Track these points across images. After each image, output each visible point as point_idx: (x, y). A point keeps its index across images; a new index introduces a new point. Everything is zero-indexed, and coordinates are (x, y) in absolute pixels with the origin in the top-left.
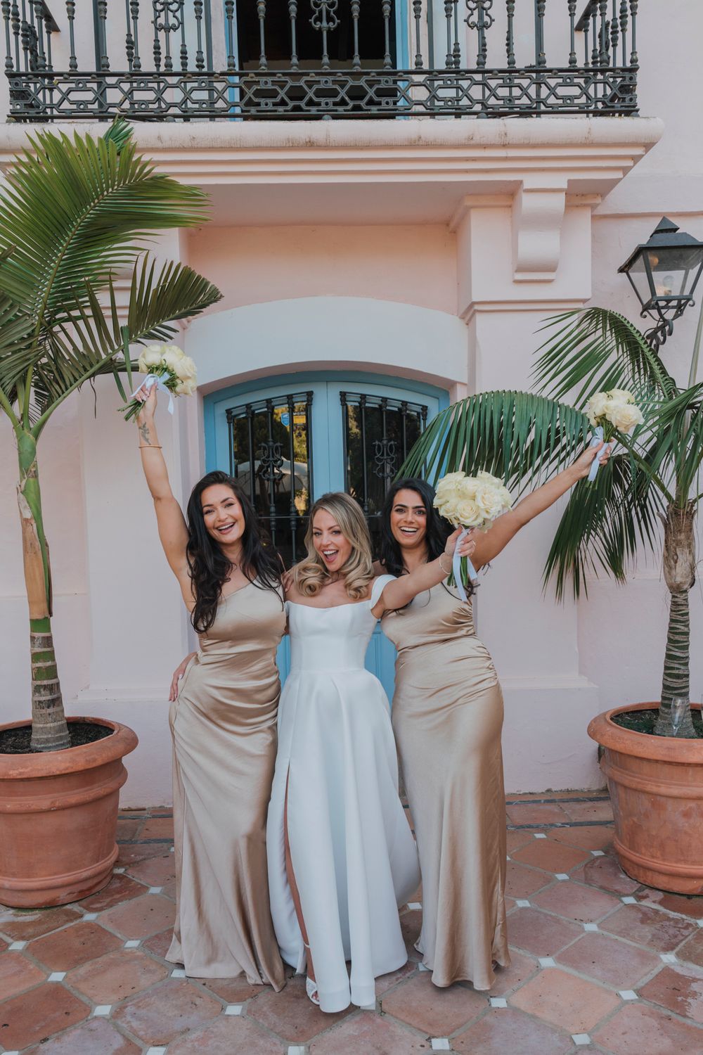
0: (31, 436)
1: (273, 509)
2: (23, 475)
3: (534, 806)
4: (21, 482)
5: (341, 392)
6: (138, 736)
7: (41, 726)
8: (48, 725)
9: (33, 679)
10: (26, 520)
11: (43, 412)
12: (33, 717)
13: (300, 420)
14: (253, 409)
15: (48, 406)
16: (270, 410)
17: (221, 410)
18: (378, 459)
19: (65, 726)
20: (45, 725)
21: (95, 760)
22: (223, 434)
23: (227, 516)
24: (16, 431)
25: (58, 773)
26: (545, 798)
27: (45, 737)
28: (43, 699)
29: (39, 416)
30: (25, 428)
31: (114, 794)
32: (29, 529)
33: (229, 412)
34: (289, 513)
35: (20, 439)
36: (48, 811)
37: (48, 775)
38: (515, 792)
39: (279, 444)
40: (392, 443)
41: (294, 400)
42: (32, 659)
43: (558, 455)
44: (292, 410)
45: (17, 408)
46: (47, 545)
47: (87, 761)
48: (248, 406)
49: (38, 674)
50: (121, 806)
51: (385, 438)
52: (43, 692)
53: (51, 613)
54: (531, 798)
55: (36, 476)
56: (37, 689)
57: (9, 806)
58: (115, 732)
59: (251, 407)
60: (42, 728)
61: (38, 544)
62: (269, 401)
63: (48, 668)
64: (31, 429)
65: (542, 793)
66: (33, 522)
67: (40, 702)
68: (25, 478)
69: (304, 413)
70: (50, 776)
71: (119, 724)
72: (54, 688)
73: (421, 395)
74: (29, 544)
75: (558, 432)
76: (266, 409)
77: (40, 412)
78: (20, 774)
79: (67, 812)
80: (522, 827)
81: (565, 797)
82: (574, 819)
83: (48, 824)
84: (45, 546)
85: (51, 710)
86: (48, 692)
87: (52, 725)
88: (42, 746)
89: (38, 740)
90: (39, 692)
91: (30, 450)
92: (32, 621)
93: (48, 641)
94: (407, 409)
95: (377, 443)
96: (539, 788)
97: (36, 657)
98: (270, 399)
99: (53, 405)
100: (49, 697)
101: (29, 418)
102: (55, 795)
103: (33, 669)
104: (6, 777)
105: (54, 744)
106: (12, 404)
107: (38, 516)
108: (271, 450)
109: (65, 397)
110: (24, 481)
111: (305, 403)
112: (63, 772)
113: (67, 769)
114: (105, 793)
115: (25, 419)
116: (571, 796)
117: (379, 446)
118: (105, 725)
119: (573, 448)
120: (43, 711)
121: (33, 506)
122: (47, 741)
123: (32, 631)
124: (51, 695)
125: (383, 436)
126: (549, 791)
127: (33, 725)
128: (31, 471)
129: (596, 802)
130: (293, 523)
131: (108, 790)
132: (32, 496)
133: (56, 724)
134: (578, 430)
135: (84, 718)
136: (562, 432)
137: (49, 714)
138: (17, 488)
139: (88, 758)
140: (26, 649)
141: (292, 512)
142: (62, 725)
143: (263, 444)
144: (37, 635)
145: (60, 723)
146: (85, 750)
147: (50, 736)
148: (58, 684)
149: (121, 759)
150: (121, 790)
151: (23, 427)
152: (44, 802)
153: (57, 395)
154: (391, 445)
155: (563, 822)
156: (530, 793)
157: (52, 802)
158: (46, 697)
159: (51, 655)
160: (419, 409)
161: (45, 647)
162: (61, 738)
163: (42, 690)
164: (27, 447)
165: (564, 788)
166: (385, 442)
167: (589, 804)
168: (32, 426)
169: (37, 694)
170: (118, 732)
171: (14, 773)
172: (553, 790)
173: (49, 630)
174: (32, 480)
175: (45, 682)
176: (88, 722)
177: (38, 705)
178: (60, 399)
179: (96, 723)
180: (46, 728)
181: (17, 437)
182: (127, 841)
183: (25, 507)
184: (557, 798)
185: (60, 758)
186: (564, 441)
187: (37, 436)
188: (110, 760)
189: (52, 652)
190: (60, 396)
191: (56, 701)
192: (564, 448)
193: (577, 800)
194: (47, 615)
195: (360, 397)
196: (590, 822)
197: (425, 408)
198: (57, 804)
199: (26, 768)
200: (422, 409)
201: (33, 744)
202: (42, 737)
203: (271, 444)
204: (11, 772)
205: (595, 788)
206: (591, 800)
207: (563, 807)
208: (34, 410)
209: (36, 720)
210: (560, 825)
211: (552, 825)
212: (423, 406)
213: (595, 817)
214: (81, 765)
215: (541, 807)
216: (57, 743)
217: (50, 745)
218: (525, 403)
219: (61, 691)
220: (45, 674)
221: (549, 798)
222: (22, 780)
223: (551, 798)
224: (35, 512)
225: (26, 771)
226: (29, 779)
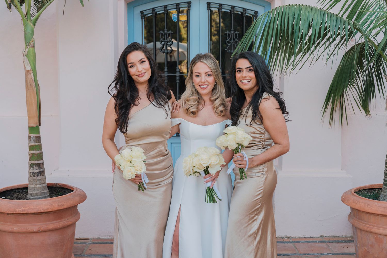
0: (32, 24)
1: (166, 70)
2: (27, 46)
3: (313, 244)
4: (25, 50)
5: (207, 2)
6: (86, 194)
7: (34, 186)
8: (37, 186)
9: (29, 160)
10: (28, 71)
11: (38, 11)
12: (29, 181)
13: (183, 18)
14: (156, 11)
15: (41, 8)
16: (166, 12)
17: (137, 11)
18: (228, 42)
19: (47, 187)
20: (36, 186)
21: (63, 205)
22: (138, 24)
23: (142, 69)
24: (23, 21)
25: (43, 211)
26: (319, 240)
27: (36, 192)
28: (34, 171)
29: (36, 14)
30: (28, 20)
31: (73, 225)
32: (29, 76)
33: (142, 12)
34: (175, 72)
35: (25, 26)
36: (37, 232)
37: (37, 212)
38: (302, 236)
39: (170, 32)
40: (237, 32)
41: (180, 6)
42: (29, 149)
43: (324, 43)
44: (179, 12)
45: (24, 8)
46: (39, 86)
47: (59, 205)
48: (153, 9)
49: (32, 157)
50: (76, 236)
51: (232, 29)
52: (35, 167)
53: (40, 124)
54: (311, 240)
55: (34, 47)
56: (31, 166)
57: (16, 229)
58: (74, 191)
59: (155, 10)
60: (34, 188)
61: (34, 85)
62: (165, 7)
63: (37, 154)
64: (31, 20)
65: (318, 237)
66: (31, 72)
67: (33, 173)
68: (27, 48)
69: (186, 14)
70: (39, 213)
71: (76, 188)
72: (41, 165)
73: (255, 5)
74: (29, 85)
75: (326, 29)
76: (163, 12)
77: (36, 11)
78: (22, 211)
79: (47, 233)
80: (304, 254)
81: (331, 239)
82: (335, 251)
83: (37, 239)
84: (37, 86)
85: (39, 178)
86: (38, 168)
87: (39, 186)
88: (34, 197)
89: (31, 194)
90: (33, 167)
91: (30, 32)
92: (29, 127)
93: (38, 139)
94: (246, 13)
95: (228, 32)
96: (316, 234)
97: (31, 148)
98: (166, 6)
99: (44, 7)
100: (38, 170)
101: (31, 15)
102: (41, 223)
103: (29, 155)
104: (14, 212)
105: (40, 197)
106: (21, 6)
107: (34, 69)
108: (166, 35)
109: (50, 3)
110: (27, 50)
111: (187, 8)
112: (46, 211)
113: (48, 209)
114: (68, 224)
115: (28, 14)
116: (335, 239)
117: (229, 34)
118: (68, 188)
119: (334, 40)
120: (35, 178)
121: (32, 63)
122: (37, 194)
123: (30, 133)
124: (39, 169)
125: (231, 29)
126: (322, 236)
127: (29, 186)
128: (31, 44)
129: (348, 243)
130: (178, 78)
131: (70, 223)
132: (31, 58)
133: (41, 185)
134: (338, 28)
135: (57, 184)
136: (328, 29)
137: (38, 180)
138: (23, 53)
139: (59, 204)
140: (26, 144)
141: (177, 72)
142: (45, 186)
143: (161, 32)
144: (32, 135)
145: (44, 185)
146: (58, 199)
147: (38, 192)
148: (43, 163)
149: (77, 205)
150: (77, 224)
151: (27, 19)
152: (34, 227)
153: (46, 2)
154: (236, 34)
155: (329, 252)
156: (311, 237)
157: (39, 228)
158: (36, 170)
159: (39, 147)
160: (253, 13)
161: (36, 142)
162: (44, 193)
163: (34, 166)
164: (29, 30)
165: (331, 234)
166: (232, 32)
167: (345, 244)
168: (32, 19)
169: (32, 169)
170: (76, 191)
171: (19, 210)
172: (324, 236)
173: (39, 133)
174: (31, 49)
175: (36, 162)
176: (59, 186)
177: (32, 174)
178: (48, 4)
179: (63, 186)
180: (36, 187)
181: (24, 24)
182: (79, 255)
183: (27, 64)
184: (326, 240)
185: (44, 203)
186: (329, 35)
187: (34, 24)
188: (72, 206)
189: (40, 146)
190: (48, 2)
191: (42, 173)
192: (328, 39)
193: (338, 242)
194: (38, 125)
195: (219, 6)
196: (344, 253)
197: (256, 13)
198: (42, 229)
199: (26, 207)
200: (255, 13)
201: (29, 196)
202: (33, 192)
203: (166, 32)
204: (17, 210)
205: (349, 235)
206: (346, 242)
207: (329, 245)
208: (33, 10)
209: (31, 183)
210: (326, 254)
211: (321, 254)
212: (255, 11)
213: (347, 251)
214: (55, 207)
215: (317, 245)
216: (42, 196)
217: (38, 197)
218: (307, 11)
219: (45, 168)
220: (36, 158)
221: (322, 240)
222: (23, 214)
223: (323, 240)
224: (33, 67)
225: (26, 209)
226: (27, 214)
